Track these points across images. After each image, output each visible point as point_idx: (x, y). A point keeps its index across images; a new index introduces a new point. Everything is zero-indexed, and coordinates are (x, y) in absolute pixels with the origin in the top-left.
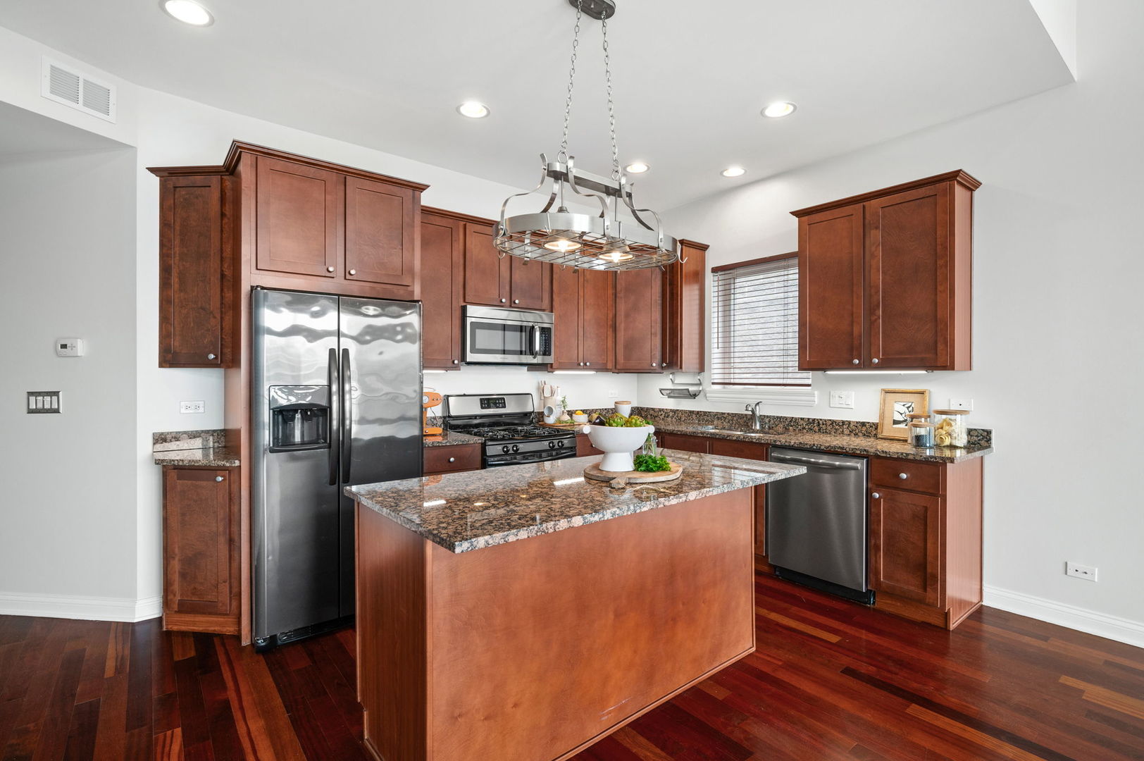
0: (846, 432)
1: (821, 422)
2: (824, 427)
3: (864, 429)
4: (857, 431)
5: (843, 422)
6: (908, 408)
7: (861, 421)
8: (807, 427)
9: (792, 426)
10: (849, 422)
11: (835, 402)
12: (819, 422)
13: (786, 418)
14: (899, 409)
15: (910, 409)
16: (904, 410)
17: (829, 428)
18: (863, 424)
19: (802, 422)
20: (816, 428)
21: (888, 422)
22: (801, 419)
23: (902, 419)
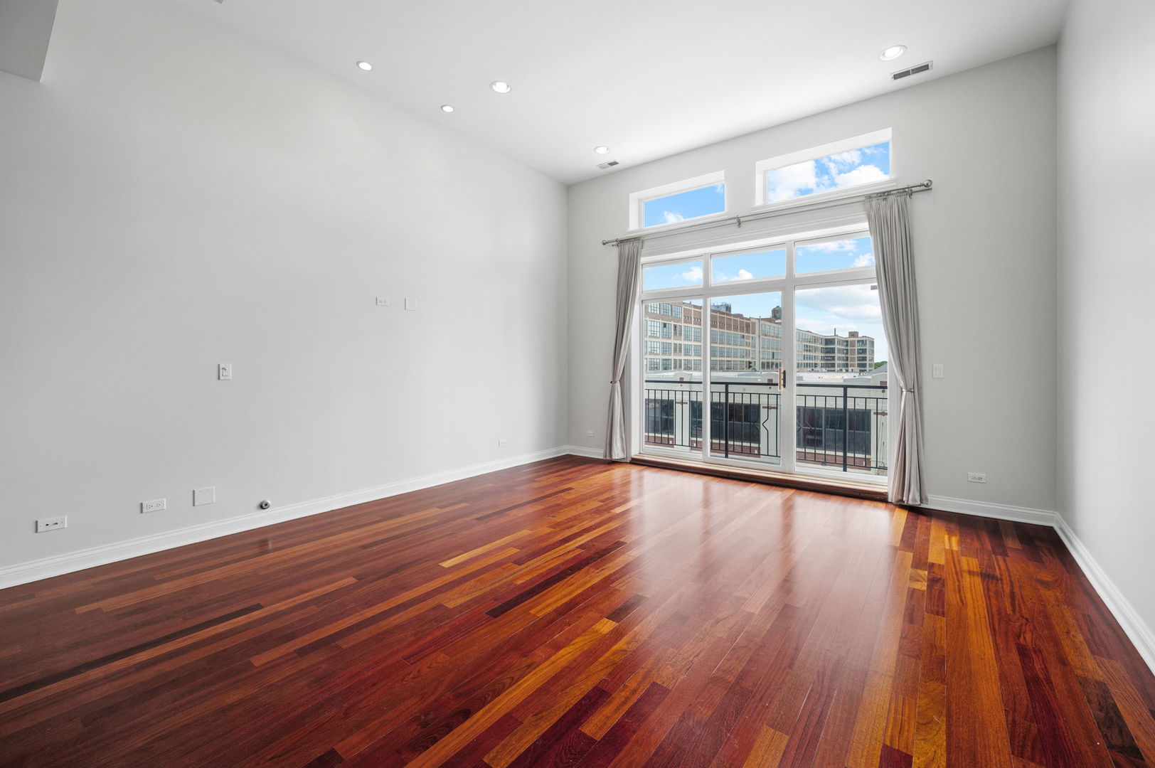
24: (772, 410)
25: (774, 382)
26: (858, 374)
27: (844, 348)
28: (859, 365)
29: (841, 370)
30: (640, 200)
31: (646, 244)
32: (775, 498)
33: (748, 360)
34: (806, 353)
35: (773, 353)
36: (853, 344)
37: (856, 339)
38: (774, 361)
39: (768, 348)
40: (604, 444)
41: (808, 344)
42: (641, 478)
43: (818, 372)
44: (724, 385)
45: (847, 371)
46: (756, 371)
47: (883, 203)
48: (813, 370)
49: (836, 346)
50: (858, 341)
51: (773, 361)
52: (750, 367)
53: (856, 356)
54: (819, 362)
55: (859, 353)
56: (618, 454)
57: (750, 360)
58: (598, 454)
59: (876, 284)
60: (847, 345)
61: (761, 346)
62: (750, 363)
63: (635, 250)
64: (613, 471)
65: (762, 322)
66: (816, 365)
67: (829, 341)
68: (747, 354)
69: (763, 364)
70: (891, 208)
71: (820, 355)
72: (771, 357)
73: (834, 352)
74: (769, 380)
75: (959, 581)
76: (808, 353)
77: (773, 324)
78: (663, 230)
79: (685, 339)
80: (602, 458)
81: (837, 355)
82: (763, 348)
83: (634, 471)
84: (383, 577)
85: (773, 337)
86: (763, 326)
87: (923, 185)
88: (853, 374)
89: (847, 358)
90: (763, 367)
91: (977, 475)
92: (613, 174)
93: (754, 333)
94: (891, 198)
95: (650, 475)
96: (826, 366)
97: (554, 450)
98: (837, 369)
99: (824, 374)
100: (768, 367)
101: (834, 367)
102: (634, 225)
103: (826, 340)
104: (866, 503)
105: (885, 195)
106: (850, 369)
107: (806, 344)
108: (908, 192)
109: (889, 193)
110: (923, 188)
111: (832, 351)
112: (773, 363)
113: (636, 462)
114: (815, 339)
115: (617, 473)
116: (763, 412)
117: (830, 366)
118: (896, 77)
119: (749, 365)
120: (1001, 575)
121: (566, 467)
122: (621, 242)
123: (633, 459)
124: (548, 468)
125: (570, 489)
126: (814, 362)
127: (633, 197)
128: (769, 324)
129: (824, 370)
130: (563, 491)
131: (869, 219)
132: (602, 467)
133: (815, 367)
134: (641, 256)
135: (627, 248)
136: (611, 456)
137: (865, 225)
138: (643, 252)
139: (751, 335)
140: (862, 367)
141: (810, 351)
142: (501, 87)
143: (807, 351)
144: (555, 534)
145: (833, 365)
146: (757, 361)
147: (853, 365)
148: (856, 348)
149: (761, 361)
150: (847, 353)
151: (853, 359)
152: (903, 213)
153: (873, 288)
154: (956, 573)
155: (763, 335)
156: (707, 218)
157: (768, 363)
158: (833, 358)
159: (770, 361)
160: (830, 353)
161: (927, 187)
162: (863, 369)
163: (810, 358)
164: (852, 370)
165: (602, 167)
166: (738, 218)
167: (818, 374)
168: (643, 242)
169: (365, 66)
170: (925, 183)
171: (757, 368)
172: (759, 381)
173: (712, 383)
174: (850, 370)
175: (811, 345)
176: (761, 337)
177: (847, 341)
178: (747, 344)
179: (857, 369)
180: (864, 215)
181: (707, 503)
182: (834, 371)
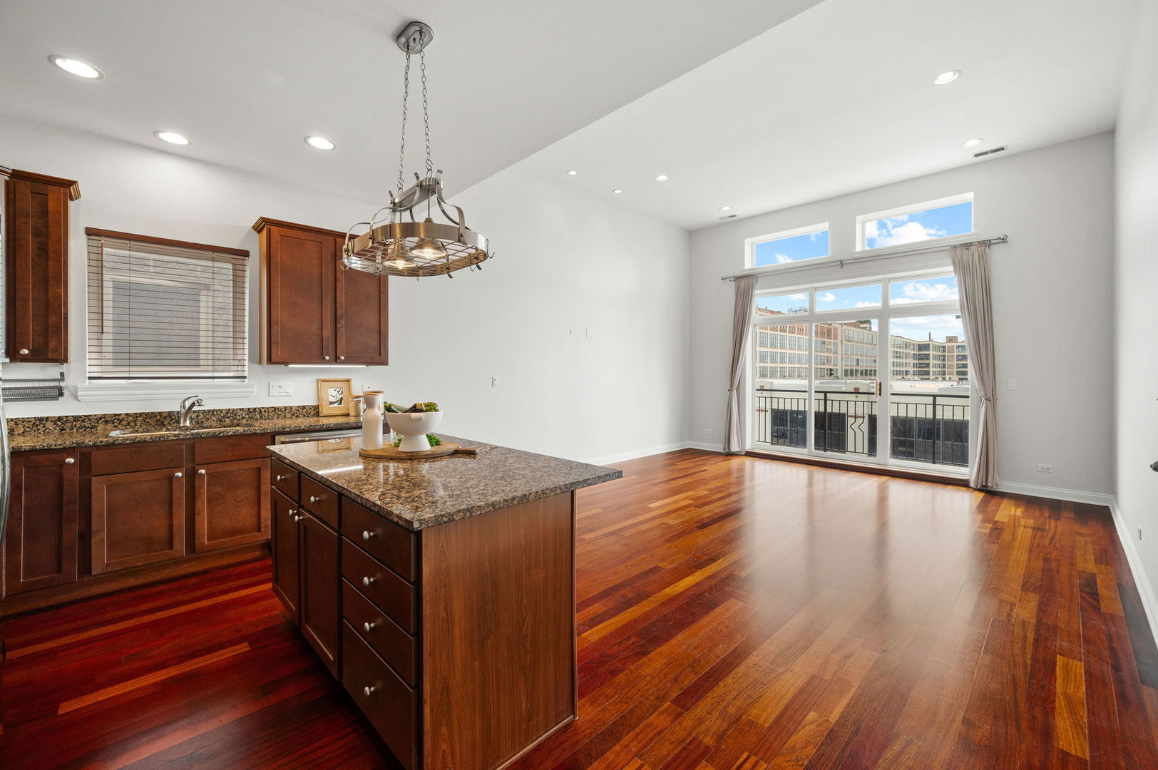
0: (288, 415)
1: (263, 410)
2: (266, 414)
3: (305, 411)
4: (298, 414)
5: (286, 408)
6: (338, 392)
7: (302, 405)
8: (247, 416)
9: (228, 418)
10: (291, 407)
11: (274, 391)
12: (260, 411)
13: (221, 411)
14: (332, 393)
15: (340, 392)
16: (335, 393)
17: (271, 414)
18: (304, 407)
19: (241, 412)
20: (258, 416)
21: (325, 403)
22: (240, 409)
23: (335, 401)
24: (859, 419)
25: (860, 391)
26: (956, 383)
27: (941, 354)
28: (958, 373)
29: (937, 378)
30: (752, 244)
31: (759, 280)
32: (872, 482)
33: (829, 367)
34: (895, 360)
35: (858, 360)
36: (952, 348)
37: (955, 344)
38: (859, 368)
39: (852, 355)
40: (723, 440)
41: (898, 350)
42: (753, 467)
43: (909, 380)
44: (823, 394)
45: (944, 379)
46: (838, 379)
47: (966, 252)
48: (903, 378)
49: (931, 352)
50: (958, 347)
51: (857, 368)
52: (831, 374)
53: (955, 363)
54: (911, 369)
55: (958, 360)
56: (735, 448)
57: (832, 367)
58: (719, 448)
59: (960, 314)
60: (944, 351)
61: (844, 353)
62: (831, 370)
63: (751, 285)
64: (732, 461)
65: (845, 327)
66: (907, 373)
67: (923, 347)
68: (828, 360)
69: (846, 371)
70: (973, 255)
71: (911, 361)
72: (855, 363)
73: (928, 359)
74: (855, 389)
75: (1014, 530)
76: (898, 360)
77: (858, 330)
78: (775, 268)
79: (760, 346)
80: (721, 451)
81: (931, 362)
82: (846, 354)
83: (748, 461)
84: (619, 509)
85: (858, 342)
86: (847, 331)
87: (1000, 238)
88: (951, 383)
89: (944, 365)
90: (846, 375)
91: (1045, 466)
92: (732, 223)
93: (836, 338)
94: (973, 248)
95: (760, 465)
96: (919, 373)
97: (679, 444)
98: (931, 376)
99: (917, 382)
100: (852, 375)
101: (929, 374)
102: (749, 265)
103: (919, 345)
104: (950, 487)
105: (967, 246)
106: (947, 377)
107: (895, 350)
108: (987, 243)
109: (971, 244)
110: (1000, 241)
111: (927, 357)
112: (857, 371)
113: (749, 454)
114: (906, 345)
115: (735, 462)
116: (851, 421)
117: (923, 373)
118: (976, 155)
119: (831, 372)
120: (1049, 528)
121: (694, 456)
122: (737, 278)
123: (747, 452)
124: (680, 457)
125: (706, 470)
126: (904, 369)
127: (748, 241)
128: (853, 329)
129: (916, 378)
130: (702, 471)
131: (954, 264)
132: (721, 458)
133: (906, 374)
134: (755, 289)
135: (743, 282)
136: (729, 449)
137: (951, 268)
138: (757, 286)
139: (832, 341)
140: (962, 375)
141: (900, 357)
142: (662, 178)
143: (897, 357)
144: (713, 495)
145: (927, 373)
146: (839, 367)
147: (951, 373)
148: (955, 354)
149: (844, 368)
150: (944, 360)
151: (951, 367)
152: (983, 260)
153: (958, 317)
154: (1014, 526)
155: (846, 341)
156: (813, 260)
157: (851, 370)
158: (928, 365)
159: (854, 368)
160: (923, 359)
161: (1004, 240)
162: (963, 377)
163: (900, 365)
164: (950, 378)
165: (721, 218)
166: (841, 262)
167: (909, 382)
168: (757, 278)
169: (573, 173)
170: (1002, 237)
171: (839, 375)
172: (844, 389)
173: (816, 392)
174: (947, 379)
175: (902, 351)
176: (844, 342)
177: (944, 347)
178: (829, 351)
179: (956, 377)
180: (949, 261)
181: (810, 484)
182: (929, 379)
